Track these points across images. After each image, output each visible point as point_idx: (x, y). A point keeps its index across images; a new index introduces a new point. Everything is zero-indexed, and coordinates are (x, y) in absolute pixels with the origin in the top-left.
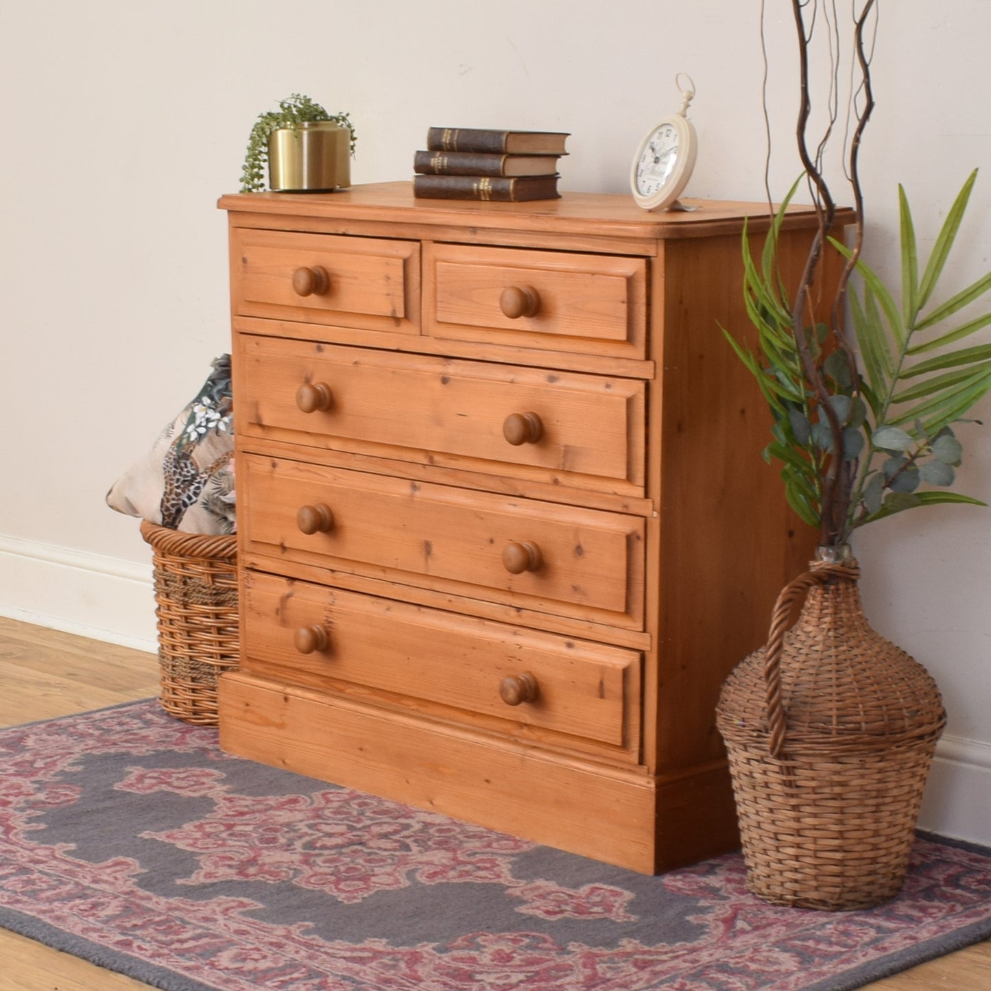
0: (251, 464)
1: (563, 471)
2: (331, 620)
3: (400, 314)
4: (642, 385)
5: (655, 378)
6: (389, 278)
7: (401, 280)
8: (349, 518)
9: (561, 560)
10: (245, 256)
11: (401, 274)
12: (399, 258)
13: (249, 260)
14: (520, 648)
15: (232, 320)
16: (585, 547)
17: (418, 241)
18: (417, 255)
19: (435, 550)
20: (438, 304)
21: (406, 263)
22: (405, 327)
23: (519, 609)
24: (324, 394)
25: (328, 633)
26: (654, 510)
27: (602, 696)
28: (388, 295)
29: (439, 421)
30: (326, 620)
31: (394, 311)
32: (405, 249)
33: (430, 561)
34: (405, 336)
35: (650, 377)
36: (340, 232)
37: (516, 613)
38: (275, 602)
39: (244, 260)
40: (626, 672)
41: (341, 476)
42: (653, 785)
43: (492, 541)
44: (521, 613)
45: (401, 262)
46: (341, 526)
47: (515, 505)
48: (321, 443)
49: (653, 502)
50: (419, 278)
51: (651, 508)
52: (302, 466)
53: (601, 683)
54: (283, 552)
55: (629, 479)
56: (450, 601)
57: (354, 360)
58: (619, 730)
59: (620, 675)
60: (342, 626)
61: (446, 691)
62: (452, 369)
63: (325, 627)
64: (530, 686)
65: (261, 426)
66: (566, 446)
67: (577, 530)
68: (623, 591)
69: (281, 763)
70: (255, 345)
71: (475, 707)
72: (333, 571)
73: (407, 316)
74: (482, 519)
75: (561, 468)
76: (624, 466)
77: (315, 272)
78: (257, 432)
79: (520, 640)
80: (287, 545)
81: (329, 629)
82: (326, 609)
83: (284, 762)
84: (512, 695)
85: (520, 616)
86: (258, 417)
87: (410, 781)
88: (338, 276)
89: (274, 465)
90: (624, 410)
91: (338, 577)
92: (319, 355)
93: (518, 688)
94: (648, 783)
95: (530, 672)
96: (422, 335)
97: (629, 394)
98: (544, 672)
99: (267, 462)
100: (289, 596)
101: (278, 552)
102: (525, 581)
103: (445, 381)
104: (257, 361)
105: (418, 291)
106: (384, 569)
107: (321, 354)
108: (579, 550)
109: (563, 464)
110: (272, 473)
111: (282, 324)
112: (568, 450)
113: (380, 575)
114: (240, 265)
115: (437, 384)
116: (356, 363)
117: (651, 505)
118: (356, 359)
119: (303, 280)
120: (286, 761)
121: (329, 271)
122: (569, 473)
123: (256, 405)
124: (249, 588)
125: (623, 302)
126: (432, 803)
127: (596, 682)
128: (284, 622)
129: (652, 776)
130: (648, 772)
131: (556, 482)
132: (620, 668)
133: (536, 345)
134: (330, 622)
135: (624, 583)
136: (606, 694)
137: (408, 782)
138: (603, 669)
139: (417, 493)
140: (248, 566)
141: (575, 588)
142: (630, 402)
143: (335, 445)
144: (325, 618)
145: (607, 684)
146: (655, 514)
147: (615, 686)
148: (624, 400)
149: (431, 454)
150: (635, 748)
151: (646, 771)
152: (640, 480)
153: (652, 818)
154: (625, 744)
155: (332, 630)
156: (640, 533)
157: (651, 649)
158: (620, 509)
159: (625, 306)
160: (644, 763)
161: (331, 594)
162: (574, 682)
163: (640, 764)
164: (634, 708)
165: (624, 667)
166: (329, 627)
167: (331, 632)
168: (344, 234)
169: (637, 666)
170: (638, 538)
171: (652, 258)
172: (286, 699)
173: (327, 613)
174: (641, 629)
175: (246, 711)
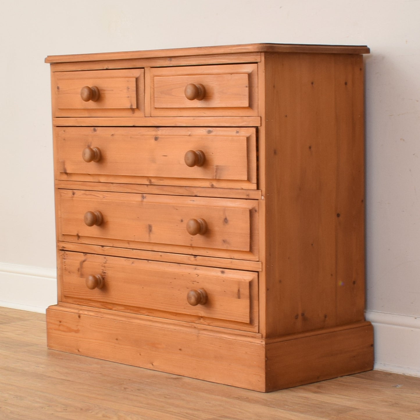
0: (62, 194)
1: (216, 179)
2: (105, 271)
3: (134, 107)
4: (254, 130)
5: (261, 125)
6: (129, 88)
7: (135, 89)
8: (111, 217)
9: (217, 227)
10: (58, 85)
11: (135, 86)
12: (134, 77)
13: (60, 87)
14: (198, 276)
15: (53, 120)
16: (228, 218)
17: (143, 68)
18: (143, 75)
19: (154, 229)
20: (155, 99)
21: (137, 79)
22: (137, 114)
23: (195, 256)
24: (97, 152)
25: (103, 278)
26: (262, 196)
27: (239, 297)
28: (129, 97)
29: (153, 161)
30: (102, 272)
31: (131, 105)
32: (137, 73)
33: (151, 235)
34: (137, 119)
35: (258, 125)
36: (105, 68)
37: (194, 258)
38: (78, 265)
39: (58, 88)
40: (251, 283)
41: (106, 195)
42: (264, 343)
43: (182, 221)
44: (196, 258)
45: (135, 79)
46: (107, 222)
47: (193, 201)
48: (96, 179)
49: (261, 191)
50: (144, 87)
52: (88, 192)
53: (239, 290)
54: (78, 239)
55: (249, 180)
56: (161, 256)
57: (112, 134)
58: (248, 315)
59: (248, 285)
60: (110, 274)
61: (162, 303)
62: (161, 132)
63: (102, 275)
64: (203, 294)
65: (66, 173)
66: (217, 166)
67: (225, 209)
68: (249, 240)
69: (77, 351)
70: (64, 132)
71: (176, 310)
72: (103, 246)
73: (138, 107)
74: (177, 209)
75: (214, 178)
76: (246, 173)
77: (93, 89)
78: (65, 177)
79: (198, 272)
80: (80, 235)
82: (102, 266)
83: (79, 351)
84: (193, 300)
85: (196, 260)
86: (65, 169)
88: (104, 90)
89: (74, 194)
90: (245, 143)
91: (105, 249)
92: (95, 133)
93: (196, 296)
94: (262, 342)
95: (203, 288)
96: (145, 117)
97: (248, 135)
98: (210, 287)
99: (70, 192)
100: (84, 261)
101: (75, 239)
102: (198, 239)
103: (156, 139)
104: (64, 139)
105: (144, 94)
106: (129, 242)
107: (95, 132)
108: (226, 221)
109: (216, 176)
110: (72, 197)
111: (77, 120)
112: (218, 168)
113: (127, 245)
114: (57, 90)
115: (153, 141)
116: (112, 135)
117: (260, 193)
118: (113, 133)
119: (86, 93)
121: (99, 89)
122: (219, 180)
123: (64, 163)
124: (65, 259)
125: (247, 87)
126: (153, 365)
127: (236, 290)
128: (82, 275)
129: (264, 339)
130: (262, 337)
131: (212, 187)
132: (248, 281)
133: (204, 115)
134: (105, 273)
135: (249, 236)
136: (241, 296)
137: (140, 354)
138: (239, 283)
139: (145, 200)
140: (61, 249)
141: (224, 241)
142: (248, 139)
143: (103, 180)
145: (242, 291)
146: (263, 198)
147: (245, 291)
148: (246, 138)
149: (150, 179)
150: (256, 324)
151: (261, 336)
152: (254, 180)
153: (264, 361)
154: (251, 322)
155: (106, 277)
156: (257, 208)
157: (262, 270)
158: (245, 197)
159: (247, 89)
160: (260, 332)
161: (105, 258)
162: (225, 291)
163: (259, 333)
164: (255, 303)
165: (250, 281)
166: (104, 275)
167: (105, 278)
168: (107, 69)
169: (256, 280)
170: (256, 211)
171: (258, 63)
172: (79, 317)
173: (103, 268)
174: (258, 260)
175: (60, 325)
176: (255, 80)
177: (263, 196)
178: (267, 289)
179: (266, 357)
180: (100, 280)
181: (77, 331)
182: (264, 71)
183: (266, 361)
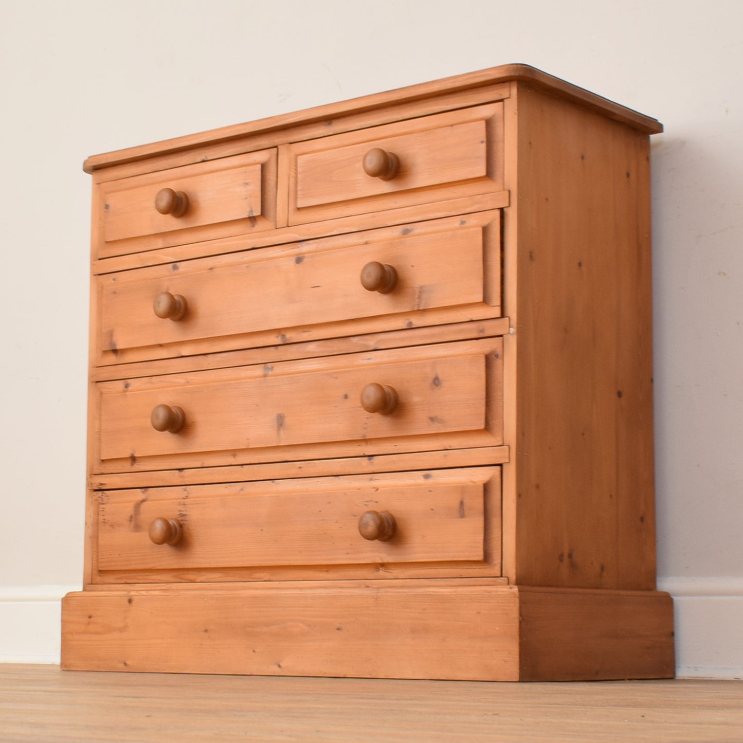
0: (104, 390)
1: (419, 310)
2: (184, 513)
3: (257, 212)
4: (498, 213)
5: (509, 206)
6: (247, 184)
7: (258, 183)
8: (200, 414)
9: (416, 398)
10: (108, 203)
11: (259, 177)
12: (258, 163)
13: (111, 206)
14: (378, 489)
15: (92, 265)
16: (441, 377)
17: (276, 147)
18: (274, 159)
19: (288, 420)
20: (299, 193)
21: (264, 166)
22: (261, 225)
23: (371, 457)
24: (180, 303)
25: (181, 526)
26: (510, 327)
27: (462, 515)
28: (246, 198)
30: (180, 515)
31: (251, 211)
32: (262, 157)
33: (282, 432)
34: (261, 234)
35: (505, 205)
36: (199, 160)
37: (368, 461)
38: (129, 510)
39: (107, 207)
40: (486, 487)
41: (193, 378)
42: (516, 589)
43: (346, 397)
44: (372, 461)
45: (259, 166)
46: (193, 423)
47: (368, 359)
48: (173, 352)
49: (509, 319)
50: (275, 179)
51: (508, 325)
53: (462, 503)
54: (132, 465)
55: (486, 301)
56: (300, 468)
58: (480, 545)
59: (482, 489)
61: (301, 551)
62: (304, 248)
63: (178, 521)
64: (388, 521)
65: (115, 351)
66: (421, 287)
67: (435, 362)
68: (483, 409)
69: (122, 665)
70: (113, 281)
71: (330, 560)
72: (180, 470)
73: (263, 213)
74: (337, 378)
75: (416, 309)
76: (481, 289)
77: (179, 195)
78: (112, 359)
79: (375, 483)
80: (136, 455)
81: (182, 522)
82: (180, 504)
83: (125, 664)
84: (371, 528)
85: (372, 464)
86: (112, 344)
87: (256, 650)
89: (127, 386)
90: (480, 238)
91: (186, 475)
94: (511, 588)
96: (277, 228)
97: (485, 223)
99: (120, 385)
100: (143, 501)
101: (127, 466)
102: (380, 424)
103: (299, 260)
104: (114, 293)
105: (275, 190)
106: (234, 452)
107: (176, 271)
108: (436, 382)
109: (418, 305)
110: (124, 392)
111: (140, 256)
112: (422, 290)
113: (230, 460)
114: (103, 209)
115: (292, 265)
116: (211, 269)
117: (507, 322)
118: (212, 265)
119: (166, 199)
120: (127, 662)
121: (188, 194)
122: (422, 312)
123: (111, 334)
124: (103, 504)
125: (482, 142)
126: (279, 666)
127: (456, 504)
128: (137, 528)
131: (410, 326)
132: (481, 484)
133: (394, 205)
134: (185, 515)
135: (483, 401)
136: (467, 513)
137: (254, 651)
138: (463, 489)
139: (271, 373)
140: (96, 488)
141: (432, 419)
142: (485, 230)
143: (186, 350)
144: (178, 513)
145: (467, 502)
146: (512, 330)
147: (477, 502)
148: (480, 229)
149: (283, 333)
150: (497, 560)
151: (507, 582)
152: (496, 301)
153: (517, 622)
154: (487, 559)
155: (185, 522)
156: (499, 352)
157: (509, 460)
158: (475, 335)
159: (484, 146)
160: (503, 575)
161: (185, 490)
162: (432, 509)
163: (501, 576)
164: (495, 522)
165: (484, 482)
166: (182, 520)
167: (184, 524)
168: (204, 161)
169: (498, 480)
170: (497, 356)
171: (505, 100)
172: (130, 601)
173: (181, 508)
174: (500, 443)
175: (89, 623)
176: (498, 130)
177: (512, 327)
178: (519, 496)
179: (521, 615)
180: (176, 529)
181: (122, 630)
182: (516, 112)
183: (520, 623)
